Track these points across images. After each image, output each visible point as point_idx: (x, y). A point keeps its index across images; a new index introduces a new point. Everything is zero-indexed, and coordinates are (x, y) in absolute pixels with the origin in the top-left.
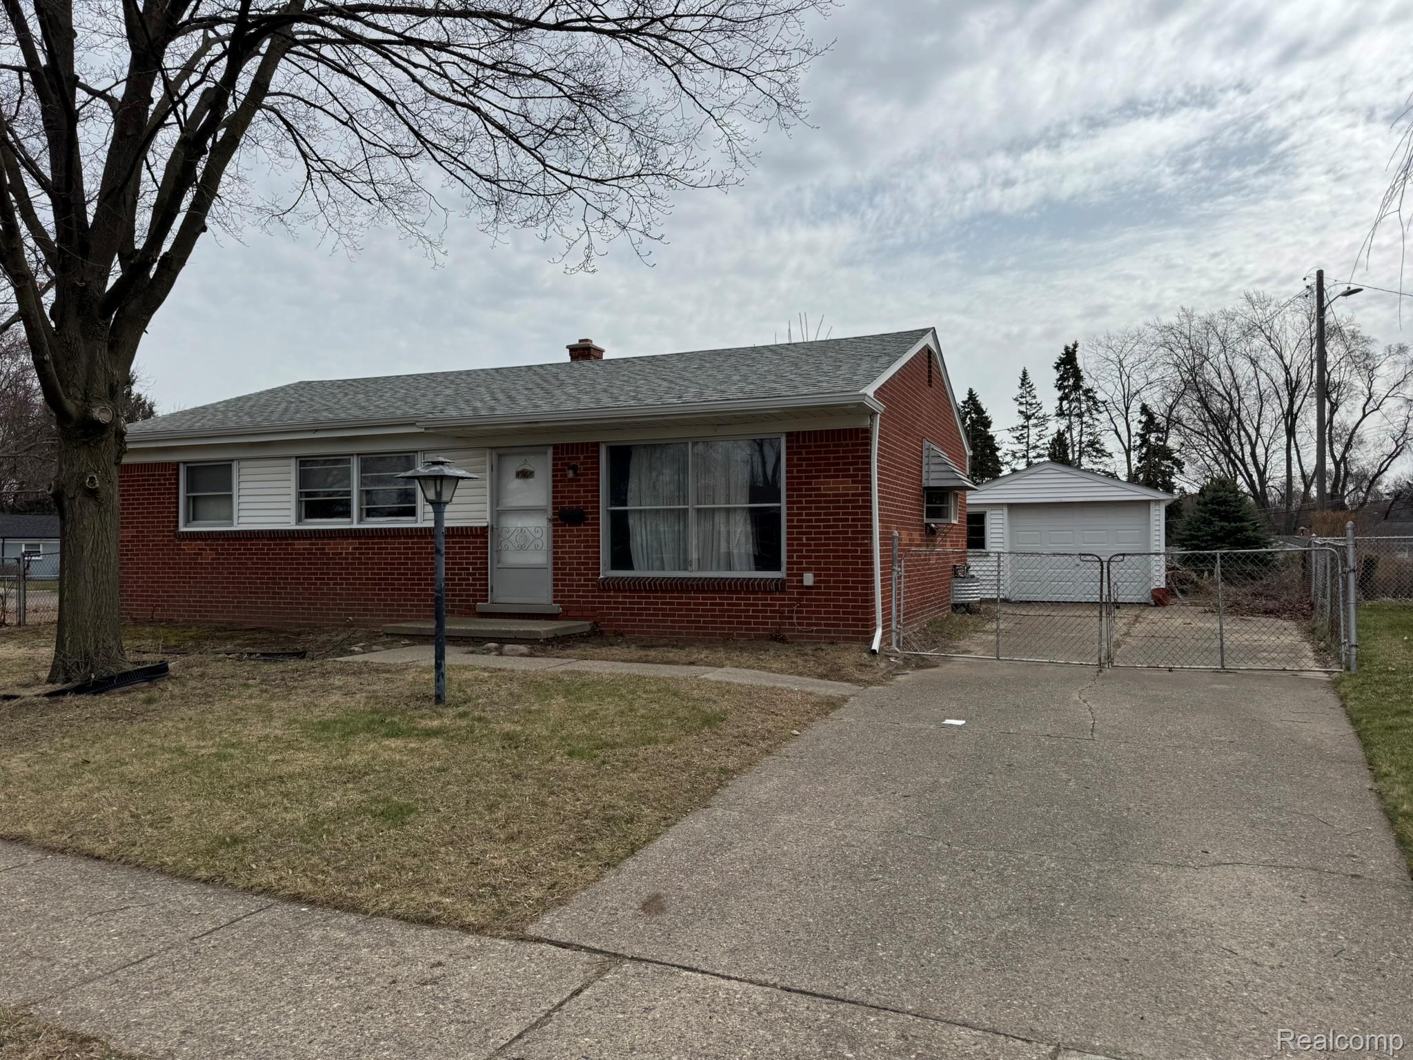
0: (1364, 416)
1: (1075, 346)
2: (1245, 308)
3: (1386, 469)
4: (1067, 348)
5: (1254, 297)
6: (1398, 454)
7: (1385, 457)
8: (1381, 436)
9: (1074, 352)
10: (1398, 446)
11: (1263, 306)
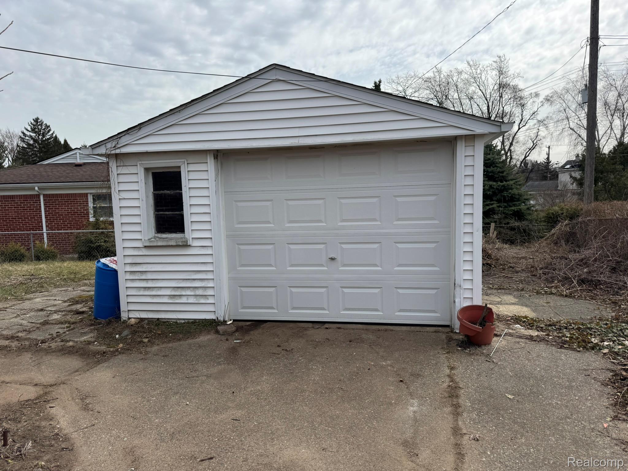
0: (519, 129)
1: (380, 82)
2: (467, 69)
3: (528, 156)
4: (375, 83)
5: (471, 63)
6: (534, 148)
7: (528, 150)
8: (526, 139)
9: (379, 85)
10: (534, 144)
11: (476, 67)
